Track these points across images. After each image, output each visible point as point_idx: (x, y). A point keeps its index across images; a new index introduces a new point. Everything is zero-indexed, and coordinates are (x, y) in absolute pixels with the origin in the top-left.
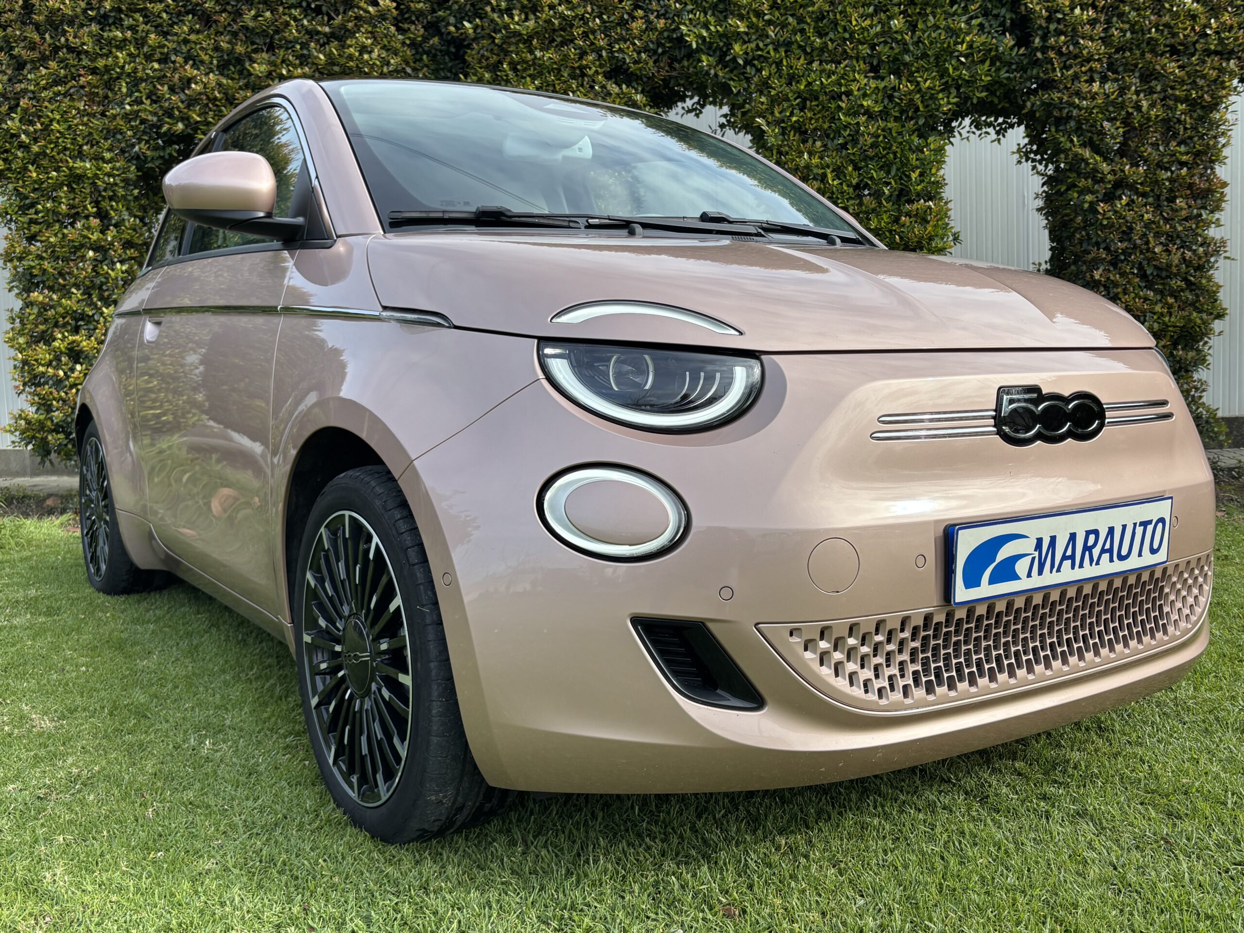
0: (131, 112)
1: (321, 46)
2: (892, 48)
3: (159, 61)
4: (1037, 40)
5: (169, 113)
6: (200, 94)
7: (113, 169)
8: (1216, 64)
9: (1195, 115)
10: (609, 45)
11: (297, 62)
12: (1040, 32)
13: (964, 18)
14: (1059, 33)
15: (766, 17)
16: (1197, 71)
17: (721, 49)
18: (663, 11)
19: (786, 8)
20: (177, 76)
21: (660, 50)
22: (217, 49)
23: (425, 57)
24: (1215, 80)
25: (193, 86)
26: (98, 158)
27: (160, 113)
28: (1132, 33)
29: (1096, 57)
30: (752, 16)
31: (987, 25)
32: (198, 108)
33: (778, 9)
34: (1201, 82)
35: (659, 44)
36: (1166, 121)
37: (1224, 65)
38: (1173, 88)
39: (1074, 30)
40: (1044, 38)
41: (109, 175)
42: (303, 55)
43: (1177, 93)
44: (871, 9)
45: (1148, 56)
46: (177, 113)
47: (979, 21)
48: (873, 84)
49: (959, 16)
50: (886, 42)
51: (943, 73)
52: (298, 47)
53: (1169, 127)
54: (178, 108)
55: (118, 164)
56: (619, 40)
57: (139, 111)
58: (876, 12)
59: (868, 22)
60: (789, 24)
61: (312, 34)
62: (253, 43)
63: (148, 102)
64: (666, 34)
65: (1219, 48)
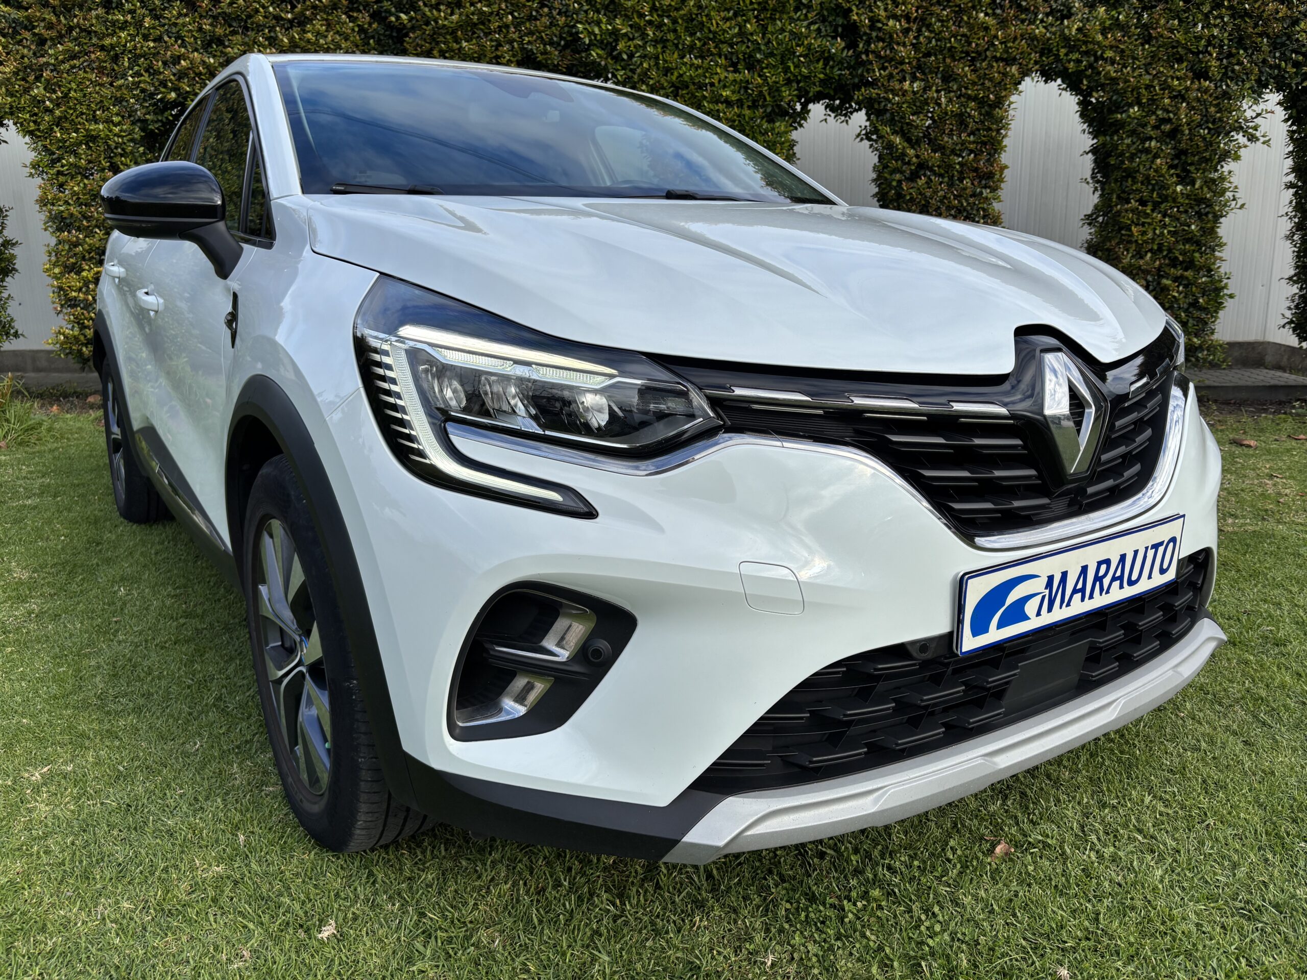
0: (133, 83)
1: (287, 29)
2: (748, 47)
3: (154, 41)
4: (861, 45)
5: (163, 84)
6: (188, 68)
7: (121, 131)
8: (1001, 69)
9: (983, 111)
10: (520, 38)
11: (267, 43)
12: (864, 38)
13: (805, 23)
14: (880, 39)
15: (647, 18)
16: (985, 74)
17: (611, 43)
18: (564, 10)
19: (663, 11)
20: (169, 53)
21: (562, 43)
22: (200, 29)
23: (371, 41)
24: (1000, 83)
25: (182, 62)
26: (108, 121)
27: (157, 84)
28: (937, 40)
29: (907, 61)
30: (635, 16)
31: (823, 29)
32: (186, 80)
33: (657, 10)
34: (988, 83)
35: (561, 38)
36: (961, 115)
37: (1008, 69)
38: (966, 88)
39: (891, 37)
40: (868, 43)
41: (119, 136)
42: (271, 37)
43: (970, 92)
44: (731, 13)
45: (948, 60)
46: (170, 85)
47: (816, 26)
48: (731, 76)
49: (801, 21)
50: (743, 42)
51: (786, 70)
52: (267, 31)
53: (961, 120)
54: (170, 80)
55: (125, 127)
56: (529, 34)
57: (140, 82)
58: (736, 15)
59: (728, 24)
60: (665, 24)
61: (277, 18)
62: (230, 26)
63: (146, 75)
64: (566, 29)
65: (1005, 56)
